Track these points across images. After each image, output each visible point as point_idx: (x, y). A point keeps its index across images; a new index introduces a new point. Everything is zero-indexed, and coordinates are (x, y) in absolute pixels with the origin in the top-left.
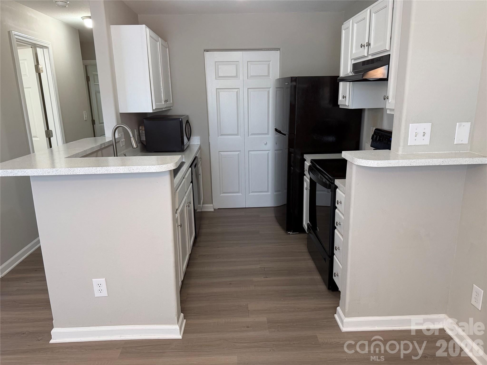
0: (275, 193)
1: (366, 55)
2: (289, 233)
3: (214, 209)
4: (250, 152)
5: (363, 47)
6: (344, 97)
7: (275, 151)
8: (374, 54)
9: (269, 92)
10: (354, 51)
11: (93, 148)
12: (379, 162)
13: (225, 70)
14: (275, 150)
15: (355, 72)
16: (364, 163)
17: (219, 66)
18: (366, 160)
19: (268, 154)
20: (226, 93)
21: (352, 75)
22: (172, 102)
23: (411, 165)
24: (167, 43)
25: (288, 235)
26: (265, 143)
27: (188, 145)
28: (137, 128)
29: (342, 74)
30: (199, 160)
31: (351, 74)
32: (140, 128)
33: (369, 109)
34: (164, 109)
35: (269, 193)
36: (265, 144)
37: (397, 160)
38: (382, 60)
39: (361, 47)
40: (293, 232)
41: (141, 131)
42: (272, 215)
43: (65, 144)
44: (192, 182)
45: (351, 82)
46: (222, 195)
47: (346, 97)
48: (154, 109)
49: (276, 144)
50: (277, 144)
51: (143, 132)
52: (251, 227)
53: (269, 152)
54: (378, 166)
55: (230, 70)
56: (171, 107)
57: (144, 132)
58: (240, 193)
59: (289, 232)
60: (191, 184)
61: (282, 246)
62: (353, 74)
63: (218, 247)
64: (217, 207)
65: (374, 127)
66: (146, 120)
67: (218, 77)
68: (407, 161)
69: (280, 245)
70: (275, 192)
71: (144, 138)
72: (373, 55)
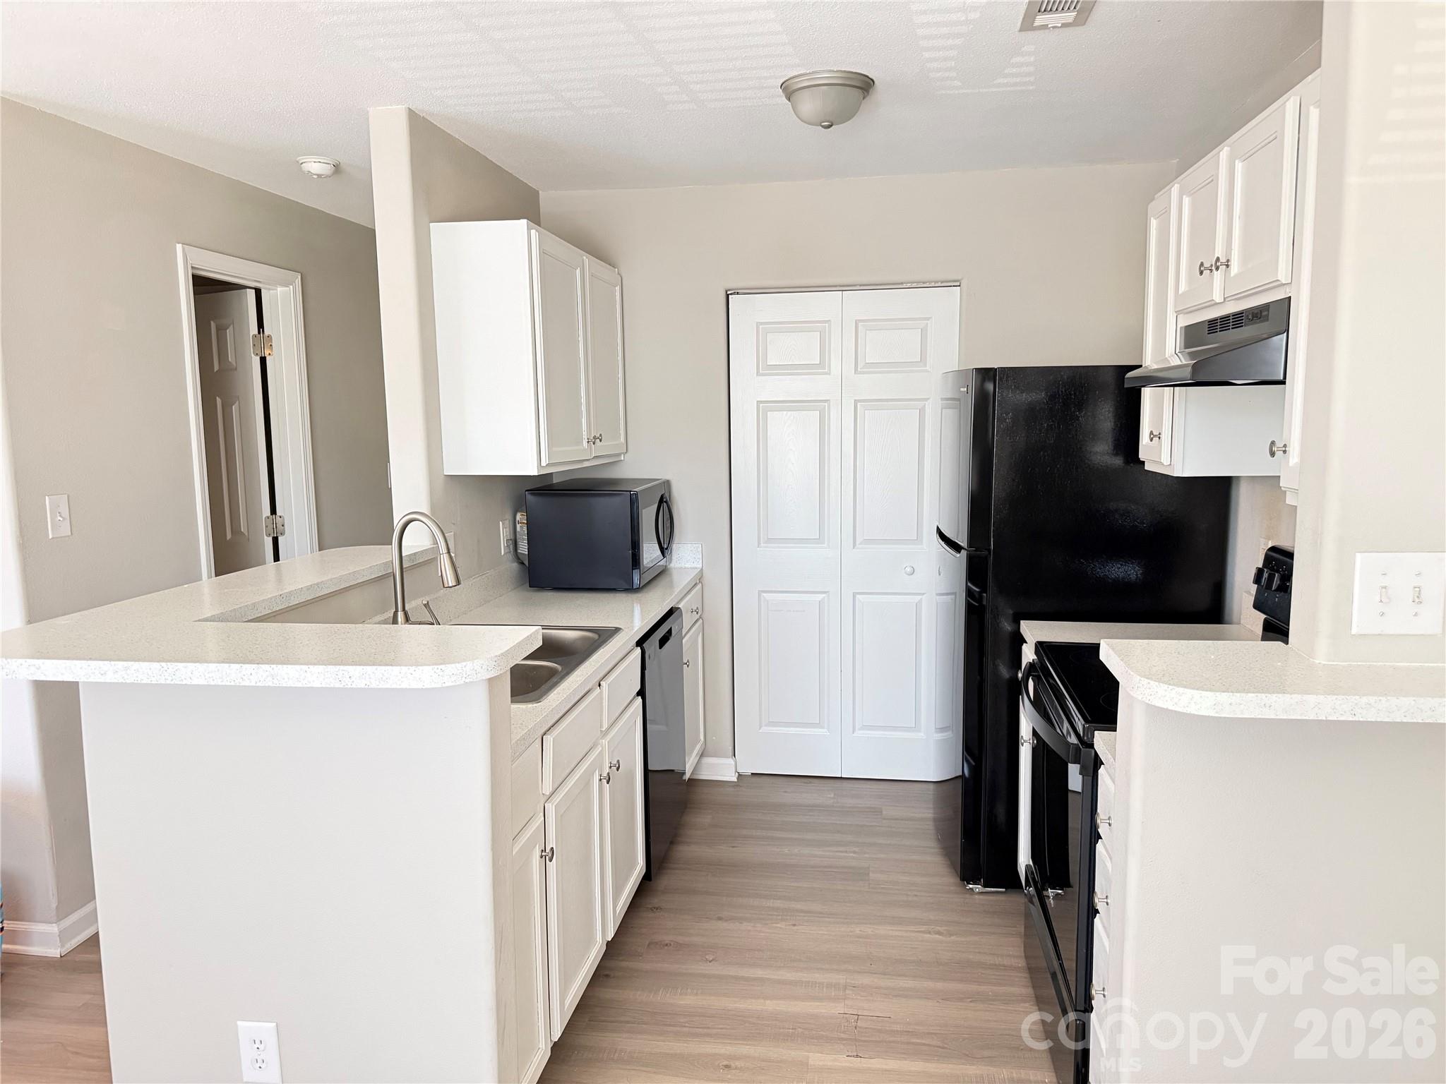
0: (939, 736)
1: (1218, 298)
2: (971, 889)
3: (740, 775)
4: (858, 596)
5: (1206, 273)
6: (1155, 436)
7: (938, 597)
8: (1242, 295)
9: (922, 412)
10: (1182, 288)
11: (317, 584)
12: (1224, 697)
13: (783, 349)
14: (938, 594)
15: (1189, 353)
16: (1165, 696)
17: (770, 337)
18: (1171, 687)
19: (918, 605)
20: (786, 415)
21: (1180, 363)
22: (622, 439)
23: (1356, 719)
24: (619, 274)
25: (967, 896)
26: (908, 569)
27: (661, 570)
28: (509, 516)
29: (1150, 362)
30: (687, 619)
31: (1176, 362)
32: (519, 517)
33: (1253, 479)
34: (586, 464)
35: (921, 735)
36: (909, 575)
37: (1293, 696)
38: (1265, 316)
39: (1201, 273)
40: (985, 886)
41: (518, 526)
42: (924, 813)
43: (214, 578)
44: (641, 693)
45: (1177, 388)
46: (764, 729)
47: (1159, 438)
48: (544, 464)
49: (940, 574)
50: (942, 575)
51: (522, 529)
52: (846, 852)
53: (921, 599)
54: (1217, 713)
55: (802, 348)
56: (619, 455)
57: (525, 529)
58: (822, 727)
59: (971, 886)
60: (639, 699)
61: (937, 936)
62: (1184, 362)
63: (720, 919)
64: (747, 770)
65: (1269, 539)
66: (531, 494)
67: (765, 369)
68: (1336, 699)
69: (930, 933)
70: (936, 732)
71: (524, 548)
72: (1239, 298)
